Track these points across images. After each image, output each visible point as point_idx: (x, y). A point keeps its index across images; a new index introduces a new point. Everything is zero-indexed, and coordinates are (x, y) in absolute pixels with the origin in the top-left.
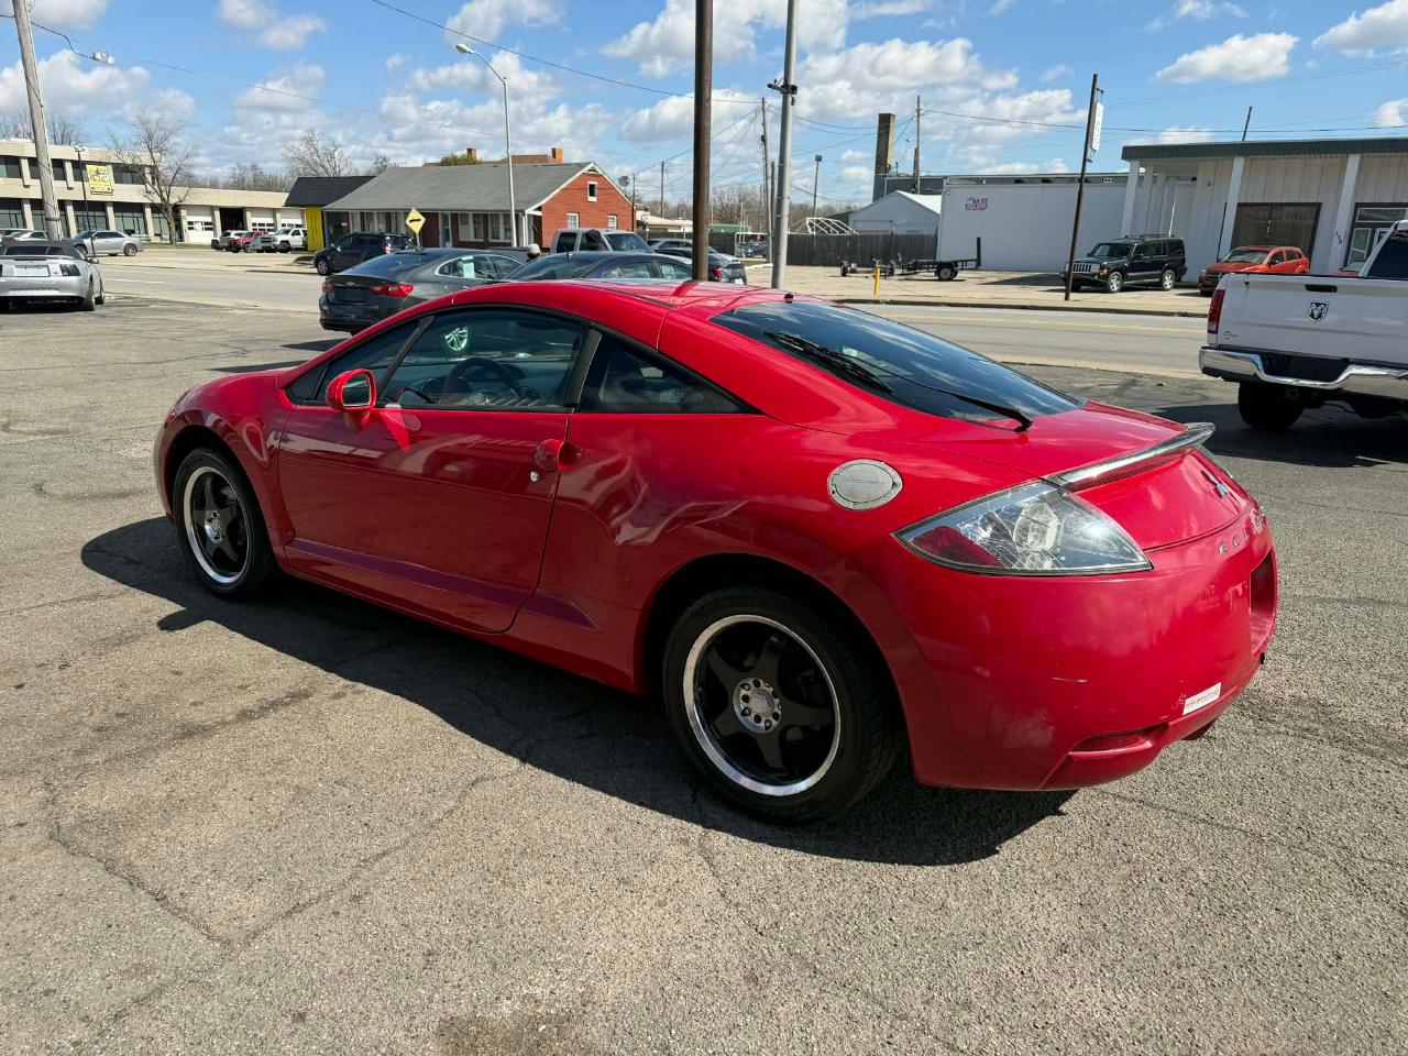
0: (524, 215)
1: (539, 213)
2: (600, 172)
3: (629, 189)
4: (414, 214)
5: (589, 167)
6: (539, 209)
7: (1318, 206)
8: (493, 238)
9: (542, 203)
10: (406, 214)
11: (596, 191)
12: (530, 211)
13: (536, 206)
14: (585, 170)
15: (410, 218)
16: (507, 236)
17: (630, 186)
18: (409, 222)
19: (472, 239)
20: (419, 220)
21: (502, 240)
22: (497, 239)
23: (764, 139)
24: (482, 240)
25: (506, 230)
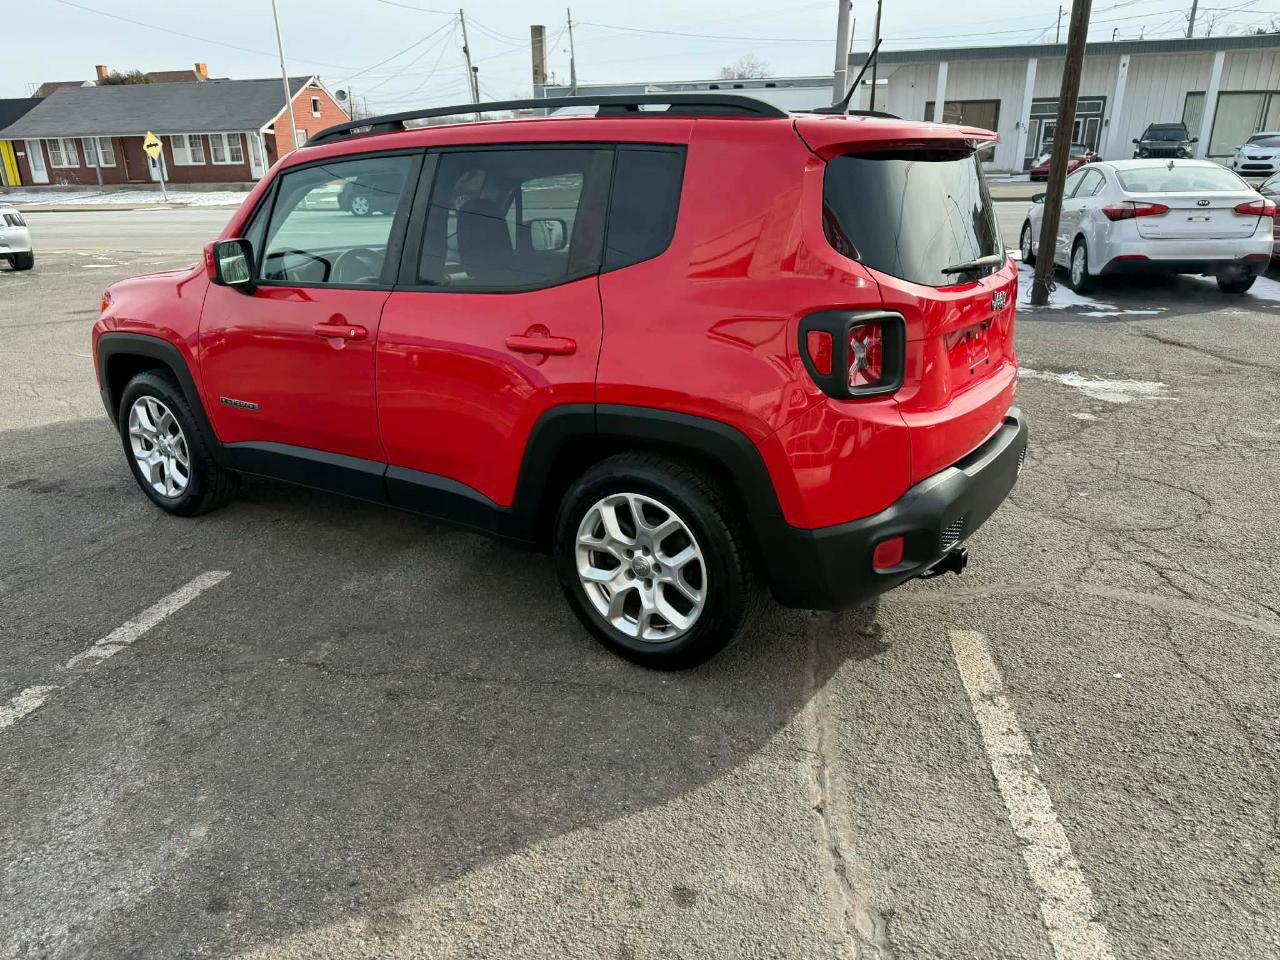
0: (258, 134)
1: (272, 132)
2: (321, 87)
3: (347, 103)
4: (150, 138)
5: (310, 81)
6: (271, 127)
7: (997, 103)
8: (216, 160)
9: (273, 121)
10: (142, 139)
11: (319, 106)
12: (264, 129)
13: (269, 124)
14: (307, 85)
15: (147, 143)
16: (233, 159)
17: (348, 98)
18: (145, 147)
19: (191, 163)
20: (156, 145)
21: (228, 162)
22: (222, 161)
23: (466, 50)
24: (204, 163)
25: (231, 150)
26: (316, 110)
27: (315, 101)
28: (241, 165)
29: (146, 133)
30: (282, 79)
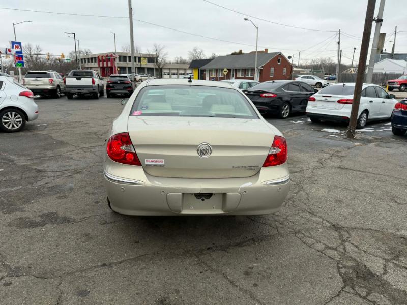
0: (257, 69)
2: (282, 55)
4: (225, 70)
6: (262, 67)
8: (247, 76)
14: (278, 55)
16: (251, 75)
17: (291, 59)
19: (241, 76)
23: (339, 43)
24: (244, 76)
26: (279, 62)
27: (279, 60)
28: (252, 77)
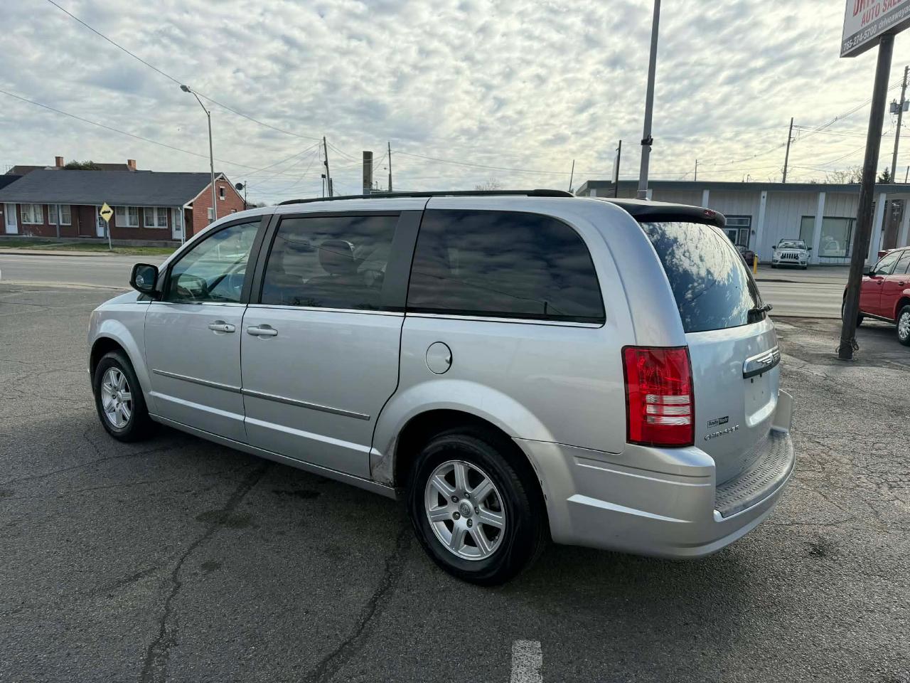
0: (181, 209)
1: (191, 208)
2: (227, 180)
3: (242, 193)
4: (106, 207)
5: (221, 175)
6: (191, 205)
8: (147, 225)
9: (192, 201)
10: (100, 209)
11: (225, 193)
12: (186, 206)
13: (190, 202)
14: (218, 178)
15: (102, 211)
16: (160, 225)
17: (243, 190)
18: (101, 213)
19: (128, 226)
20: (109, 212)
21: (156, 226)
22: (151, 225)
23: (326, 163)
24: (137, 227)
25: (159, 219)
26: (222, 195)
27: (222, 189)
28: (165, 229)
29: (103, 204)
30: (210, 174)
